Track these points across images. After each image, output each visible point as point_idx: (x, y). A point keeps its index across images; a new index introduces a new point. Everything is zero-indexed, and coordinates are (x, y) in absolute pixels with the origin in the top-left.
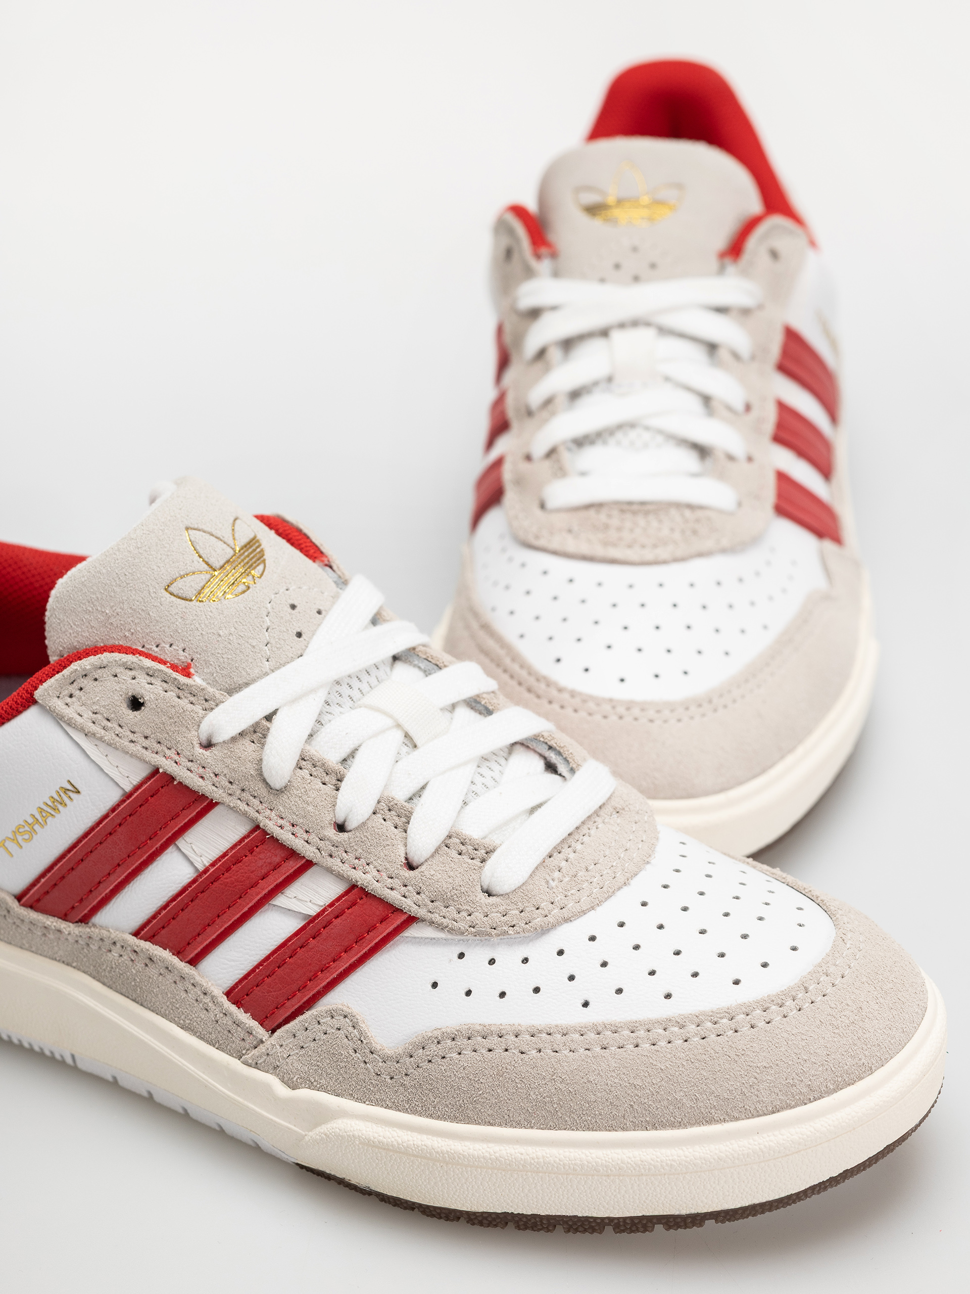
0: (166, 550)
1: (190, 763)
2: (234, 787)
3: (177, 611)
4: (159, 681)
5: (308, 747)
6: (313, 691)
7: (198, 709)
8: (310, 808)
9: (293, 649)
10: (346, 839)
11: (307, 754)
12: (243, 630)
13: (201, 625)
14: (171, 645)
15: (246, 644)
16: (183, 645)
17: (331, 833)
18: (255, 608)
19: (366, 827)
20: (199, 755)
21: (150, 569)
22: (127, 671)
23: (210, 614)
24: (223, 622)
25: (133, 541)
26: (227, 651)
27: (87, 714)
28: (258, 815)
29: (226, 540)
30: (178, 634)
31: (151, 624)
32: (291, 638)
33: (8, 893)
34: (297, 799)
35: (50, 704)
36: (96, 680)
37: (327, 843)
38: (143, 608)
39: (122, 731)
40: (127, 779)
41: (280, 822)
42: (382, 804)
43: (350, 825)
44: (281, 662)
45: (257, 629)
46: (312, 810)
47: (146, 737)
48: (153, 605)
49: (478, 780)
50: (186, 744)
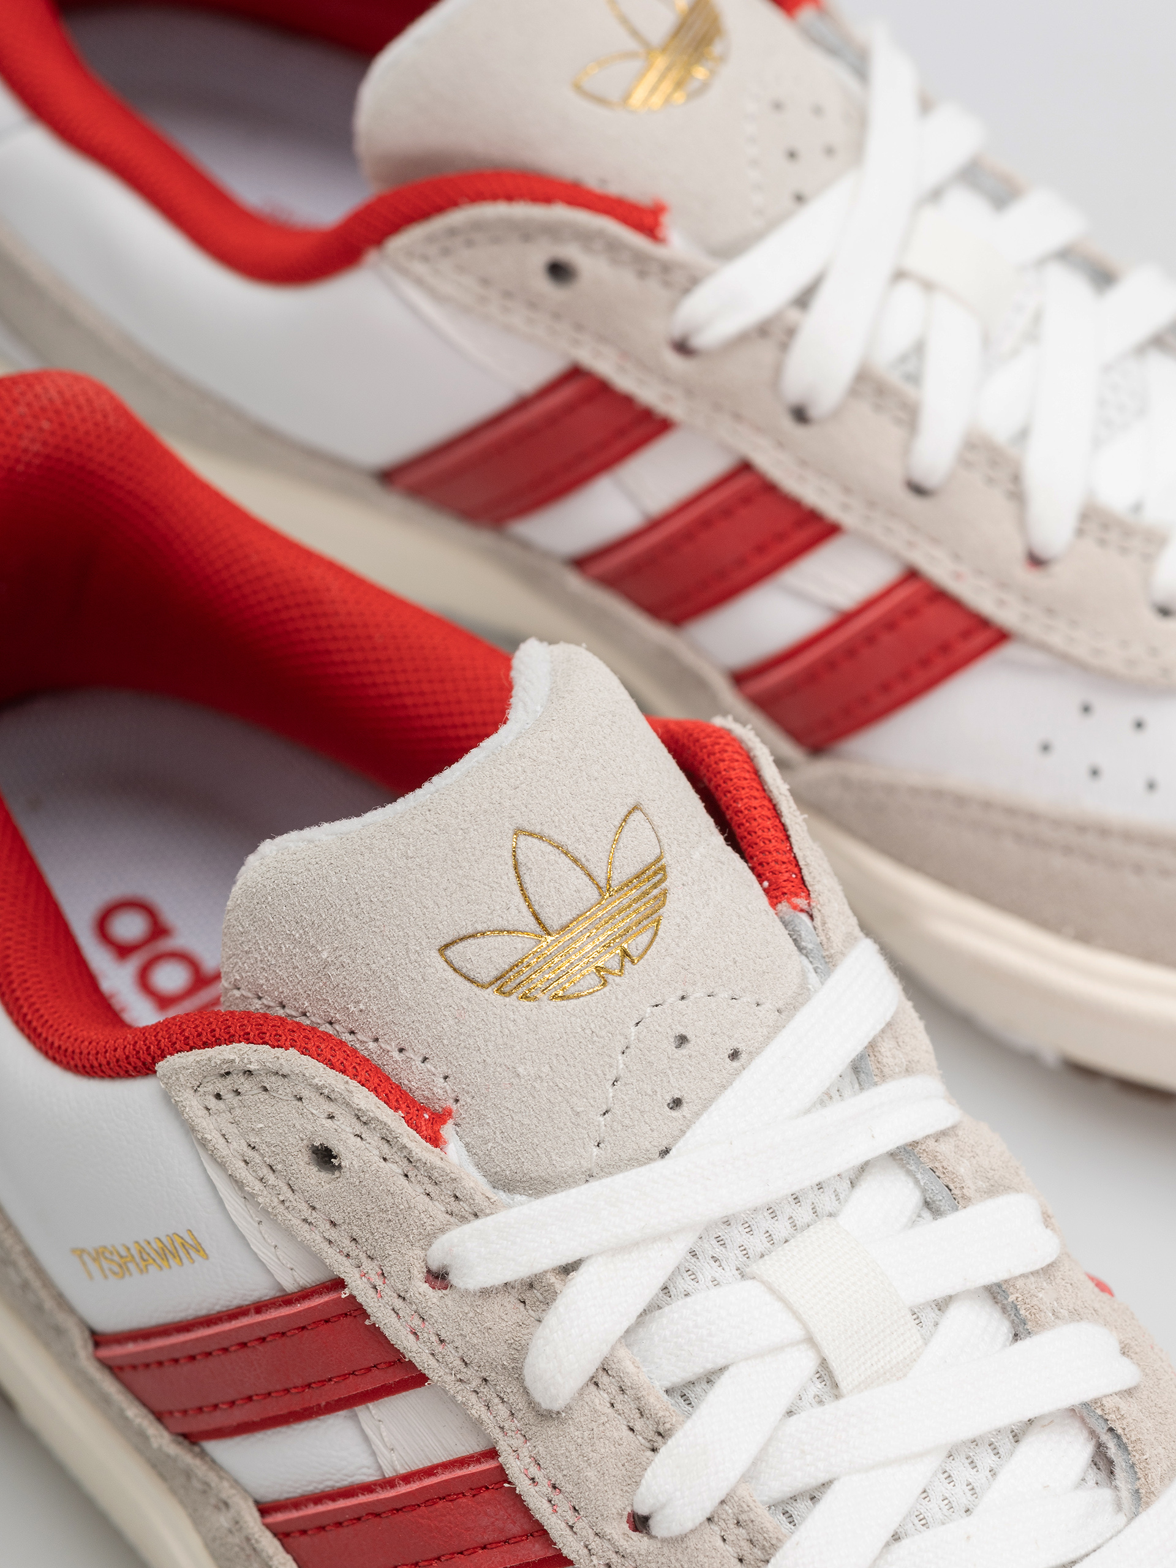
0: (460, 872)
1: (401, 1301)
2: (468, 1372)
3: (450, 1001)
4: (376, 1138)
5: (622, 1353)
6: (663, 1237)
7: (437, 1209)
8: (591, 1474)
9: (655, 1134)
10: (643, 1552)
11: (614, 1366)
12: (566, 1074)
13: (489, 1043)
14: (425, 1059)
15: (564, 1104)
16: (445, 1067)
17: (618, 1531)
18: (603, 1033)
19: (684, 1546)
20: (417, 1295)
21: (419, 905)
22: (322, 1100)
23: (511, 1025)
24: (532, 1049)
25: (402, 839)
26: (523, 1108)
27: (239, 1145)
28: (501, 1435)
29: (591, 867)
30: (441, 1046)
31: (397, 1008)
32: (656, 1109)
33: (83, 1323)
34: (572, 1447)
35: (177, 1099)
36: (265, 1089)
37: (606, 1545)
38: (390, 974)
39: (292, 1200)
40: (290, 1271)
41: (534, 1471)
42: (727, 1508)
43: (658, 1526)
44: (623, 1156)
45: (594, 1077)
46: (593, 1478)
47: (333, 1224)
48: (409, 976)
49: (941, 1488)
50: (399, 1268)
